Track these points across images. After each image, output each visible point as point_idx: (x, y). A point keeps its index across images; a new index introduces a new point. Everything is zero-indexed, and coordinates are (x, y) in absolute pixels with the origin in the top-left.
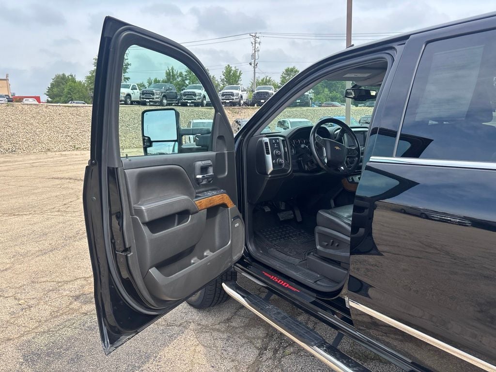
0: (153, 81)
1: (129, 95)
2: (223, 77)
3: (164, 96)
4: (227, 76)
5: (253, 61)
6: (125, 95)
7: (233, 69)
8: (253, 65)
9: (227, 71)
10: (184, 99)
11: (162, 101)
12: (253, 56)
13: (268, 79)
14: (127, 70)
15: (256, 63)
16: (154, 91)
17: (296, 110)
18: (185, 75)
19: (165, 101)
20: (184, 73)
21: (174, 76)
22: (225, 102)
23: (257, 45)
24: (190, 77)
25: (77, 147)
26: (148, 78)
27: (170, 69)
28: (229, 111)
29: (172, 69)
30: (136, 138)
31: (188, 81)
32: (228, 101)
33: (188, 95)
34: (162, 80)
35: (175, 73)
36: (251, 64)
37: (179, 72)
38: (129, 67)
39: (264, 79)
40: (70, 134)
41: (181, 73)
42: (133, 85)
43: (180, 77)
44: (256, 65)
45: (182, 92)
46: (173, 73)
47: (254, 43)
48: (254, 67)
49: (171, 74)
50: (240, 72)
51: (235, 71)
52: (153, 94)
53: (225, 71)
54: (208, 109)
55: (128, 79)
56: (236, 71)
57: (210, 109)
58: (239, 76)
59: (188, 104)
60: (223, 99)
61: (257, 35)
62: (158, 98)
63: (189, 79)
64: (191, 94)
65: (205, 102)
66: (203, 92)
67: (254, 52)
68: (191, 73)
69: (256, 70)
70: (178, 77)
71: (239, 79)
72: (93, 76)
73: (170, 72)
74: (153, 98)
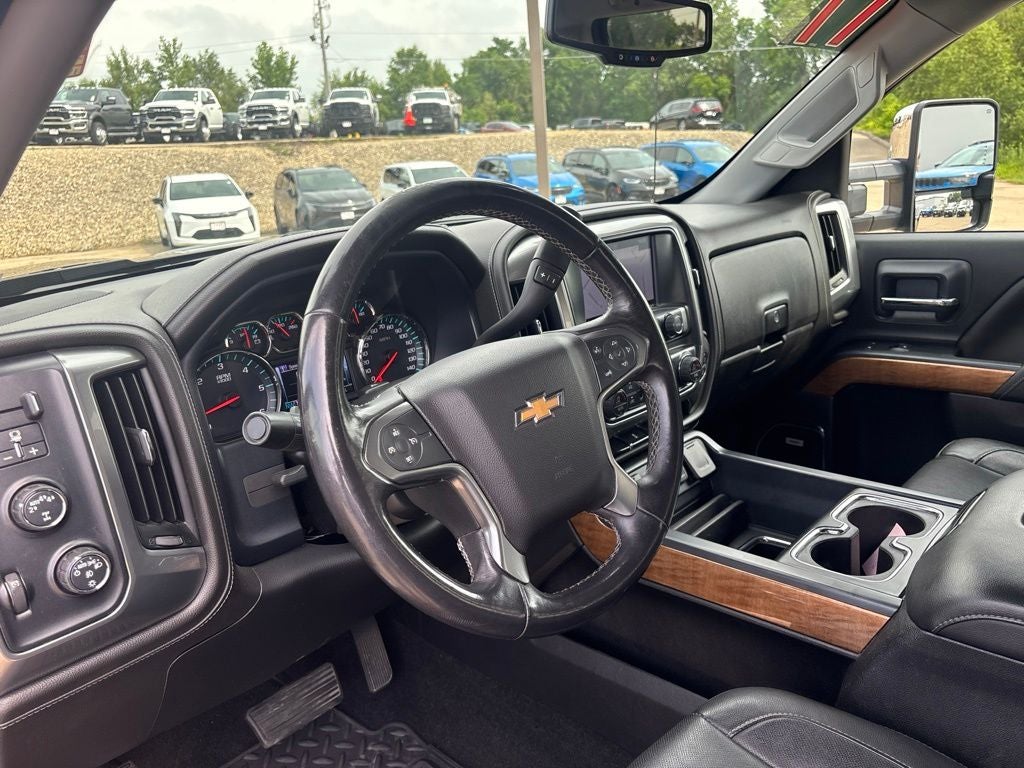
2: (253, 71)
3: (97, 119)
4: (262, 68)
5: (318, 31)
7: (276, 52)
8: (319, 41)
9: (261, 58)
10: (151, 126)
11: (91, 133)
12: (318, 21)
13: (359, 74)
15: (325, 39)
16: (67, 107)
17: (425, 144)
18: (159, 68)
19: (101, 133)
20: (156, 64)
21: (129, 69)
22: (257, 129)
24: (171, 72)
27: (118, 52)
28: (267, 151)
29: (124, 54)
30: (28, 231)
31: (168, 82)
32: (262, 127)
33: (161, 114)
35: (132, 63)
36: (313, 38)
37: (141, 61)
39: (349, 74)
41: (147, 67)
43: (147, 72)
44: (327, 41)
45: (143, 108)
46: (126, 62)
48: (322, 46)
49: (123, 65)
50: (293, 59)
51: (280, 56)
52: (66, 115)
53: (256, 58)
54: (216, 146)
56: (282, 58)
57: (221, 146)
58: (292, 68)
59: (167, 138)
60: (251, 123)
62: (82, 124)
63: (170, 78)
64: (167, 114)
65: (206, 131)
66: (197, 107)
67: (317, 10)
68: (172, 62)
69: (327, 51)
70: (140, 72)
71: (291, 74)
73: (118, 62)
74: (69, 127)
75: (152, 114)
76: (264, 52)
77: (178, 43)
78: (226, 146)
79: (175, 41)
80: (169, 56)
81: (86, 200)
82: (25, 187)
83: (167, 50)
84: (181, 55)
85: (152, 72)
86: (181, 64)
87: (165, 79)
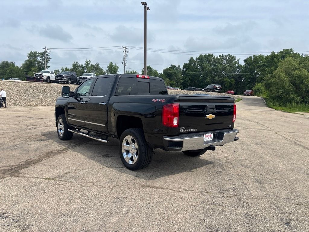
0: (64, 69)
1: (49, 77)
2: (108, 69)
3: (69, 79)
4: (110, 68)
5: (124, 61)
6: (46, 77)
7: (114, 65)
8: (124, 64)
10: (81, 81)
11: (68, 81)
12: (124, 59)
13: (134, 71)
14: (49, 62)
16: (64, 76)
18: (85, 66)
19: (70, 82)
20: (84, 66)
21: (77, 66)
23: (126, 53)
25: (16, 104)
26: (62, 67)
27: (76, 62)
29: (77, 63)
30: (51, 101)
31: (86, 70)
33: (83, 78)
34: (70, 68)
35: (78, 65)
36: (122, 63)
37: (81, 65)
38: (50, 60)
39: (132, 71)
40: (12, 97)
41: (82, 66)
42: (52, 72)
44: (126, 64)
46: (77, 65)
47: (124, 51)
48: (124, 65)
50: (118, 67)
52: (63, 77)
53: (109, 66)
55: (49, 67)
61: (127, 47)
62: (66, 80)
63: (87, 69)
64: (85, 78)
67: (124, 56)
68: (88, 66)
69: (125, 66)
70: (80, 67)
71: (117, 70)
72: (26, 64)
73: (75, 64)
74: (63, 80)
75: (81, 78)
76: (111, 65)
77: (90, 61)
79: (89, 60)
80: (87, 64)
82: (52, 92)
83: (87, 62)
84: (90, 64)
85: (83, 67)
86: (90, 66)
87: (85, 69)
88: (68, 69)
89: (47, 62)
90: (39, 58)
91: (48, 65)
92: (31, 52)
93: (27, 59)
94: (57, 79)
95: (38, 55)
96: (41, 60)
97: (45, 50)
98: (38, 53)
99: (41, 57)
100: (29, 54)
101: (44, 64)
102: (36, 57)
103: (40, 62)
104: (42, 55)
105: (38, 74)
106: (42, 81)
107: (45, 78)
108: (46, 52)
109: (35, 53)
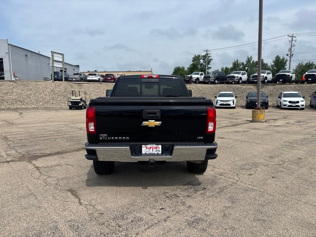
0: (224, 69)
1: (198, 79)
2: (273, 64)
3: (216, 78)
4: (276, 63)
5: (290, 53)
6: (196, 79)
7: (281, 58)
8: (289, 55)
9: (276, 60)
10: (228, 80)
12: (290, 50)
13: (311, 63)
14: (210, 63)
15: (292, 54)
16: (211, 76)
18: (246, 64)
19: (216, 81)
20: (245, 63)
21: (238, 65)
23: (293, 42)
24: (249, 65)
26: (222, 67)
27: (236, 60)
28: (255, 87)
32: (256, 81)
33: (230, 77)
34: (230, 67)
35: (239, 63)
36: (287, 55)
38: (211, 61)
39: (307, 63)
41: (243, 63)
42: (201, 73)
44: (292, 55)
45: (227, 76)
46: (237, 62)
47: (291, 41)
48: (290, 57)
49: (236, 64)
50: (286, 60)
51: (283, 59)
54: (242, 85)
55: (210, 68)
57: (243, 85)
58: (286, 62)
59: (233, 83)
60: (253, 80)
61: (294, 36)
62: (212, 80)
63: (248, 67)
64: (232, 77)
65: (240, 81)
66: (240, 76)
67: (290, 47)
68: (249, 63)
70: (240, 65)
71: (285, 64)
72: (191, 67)
73: (235, 63)
74: (210, 80)
75: (228, 77)
76: (278, 58)
77: (252, 58)
78: (245, 85)
79: (251, 57)
80: (249, 60)
81: (207, 96)
82: (197, 92)
83: (248, 59)
84: (252, 60)
85: (243, 65)
86: (251, 62)
87: (246, 67)
88: (228, 68)
89: (209, 64)
90: (202, 61)
91: (209, 66)
92: (195, 56)
93: (192, 63)
94: (205, 80)
95: (200, 58)
96: (203, 62)
97: (207, 52)
98: (201, 56)
99: (203, 60)
100: (193, 58)
101: (205, 66)
102: (199, 60)
103: (202, 64)
104: (205, 57)
105: (188, 77)
106: (191, 82)
107: (194, 79)
108: (208, 54)
109: (199, 56)
